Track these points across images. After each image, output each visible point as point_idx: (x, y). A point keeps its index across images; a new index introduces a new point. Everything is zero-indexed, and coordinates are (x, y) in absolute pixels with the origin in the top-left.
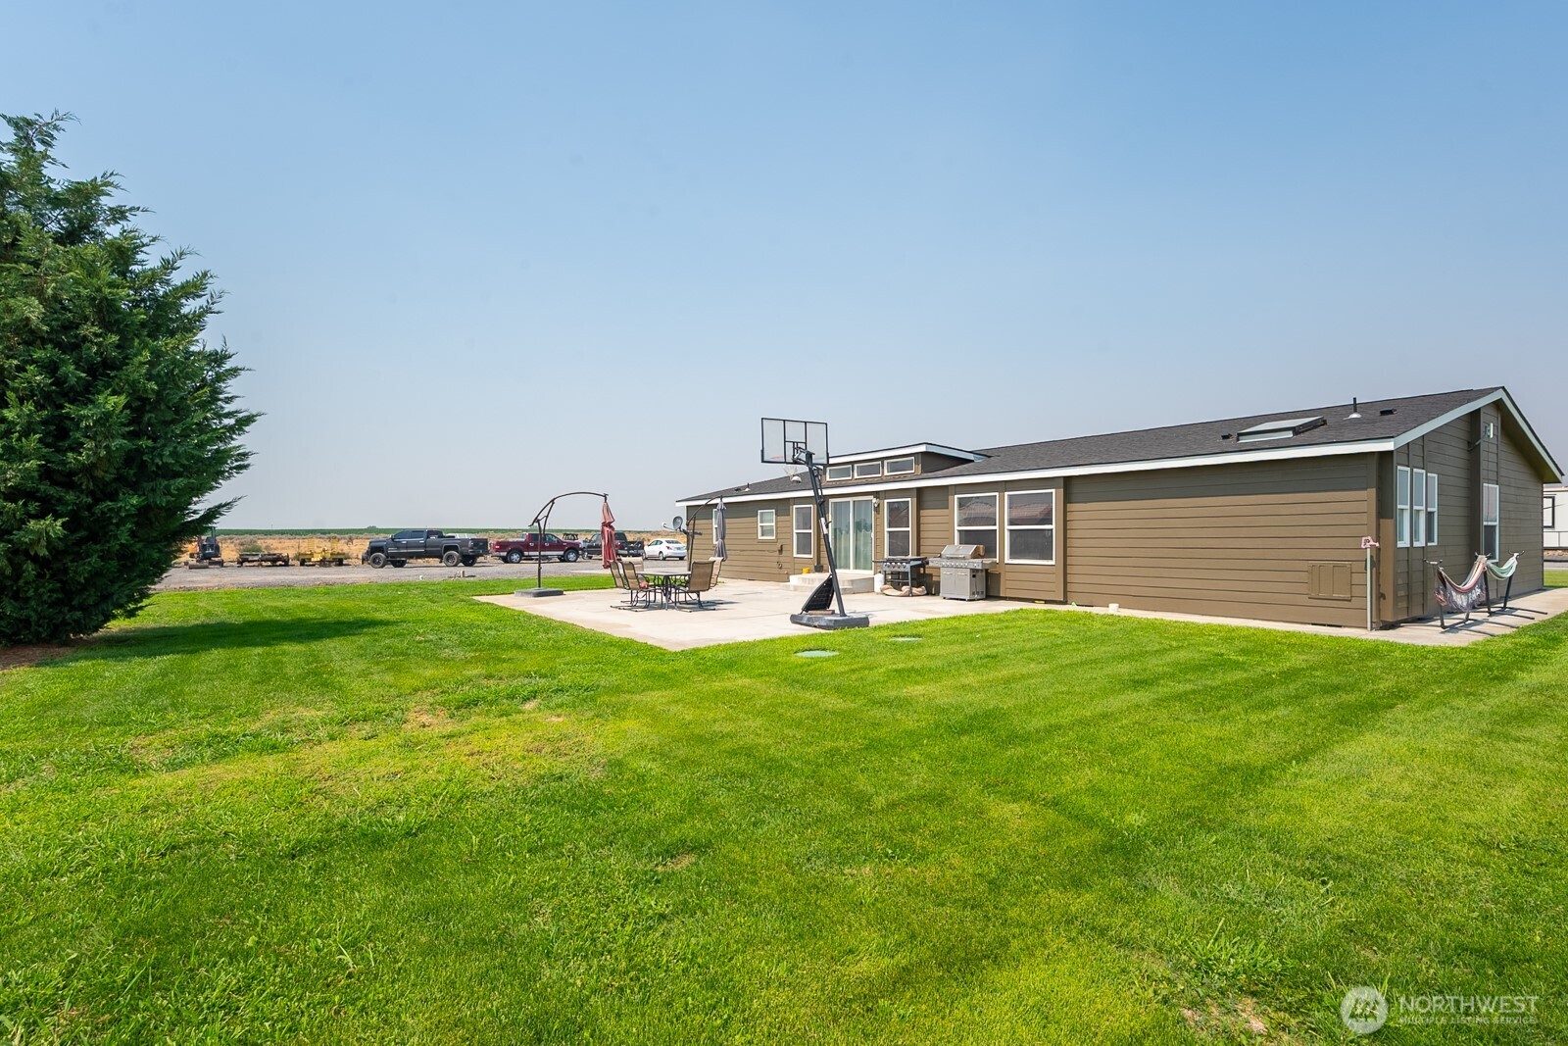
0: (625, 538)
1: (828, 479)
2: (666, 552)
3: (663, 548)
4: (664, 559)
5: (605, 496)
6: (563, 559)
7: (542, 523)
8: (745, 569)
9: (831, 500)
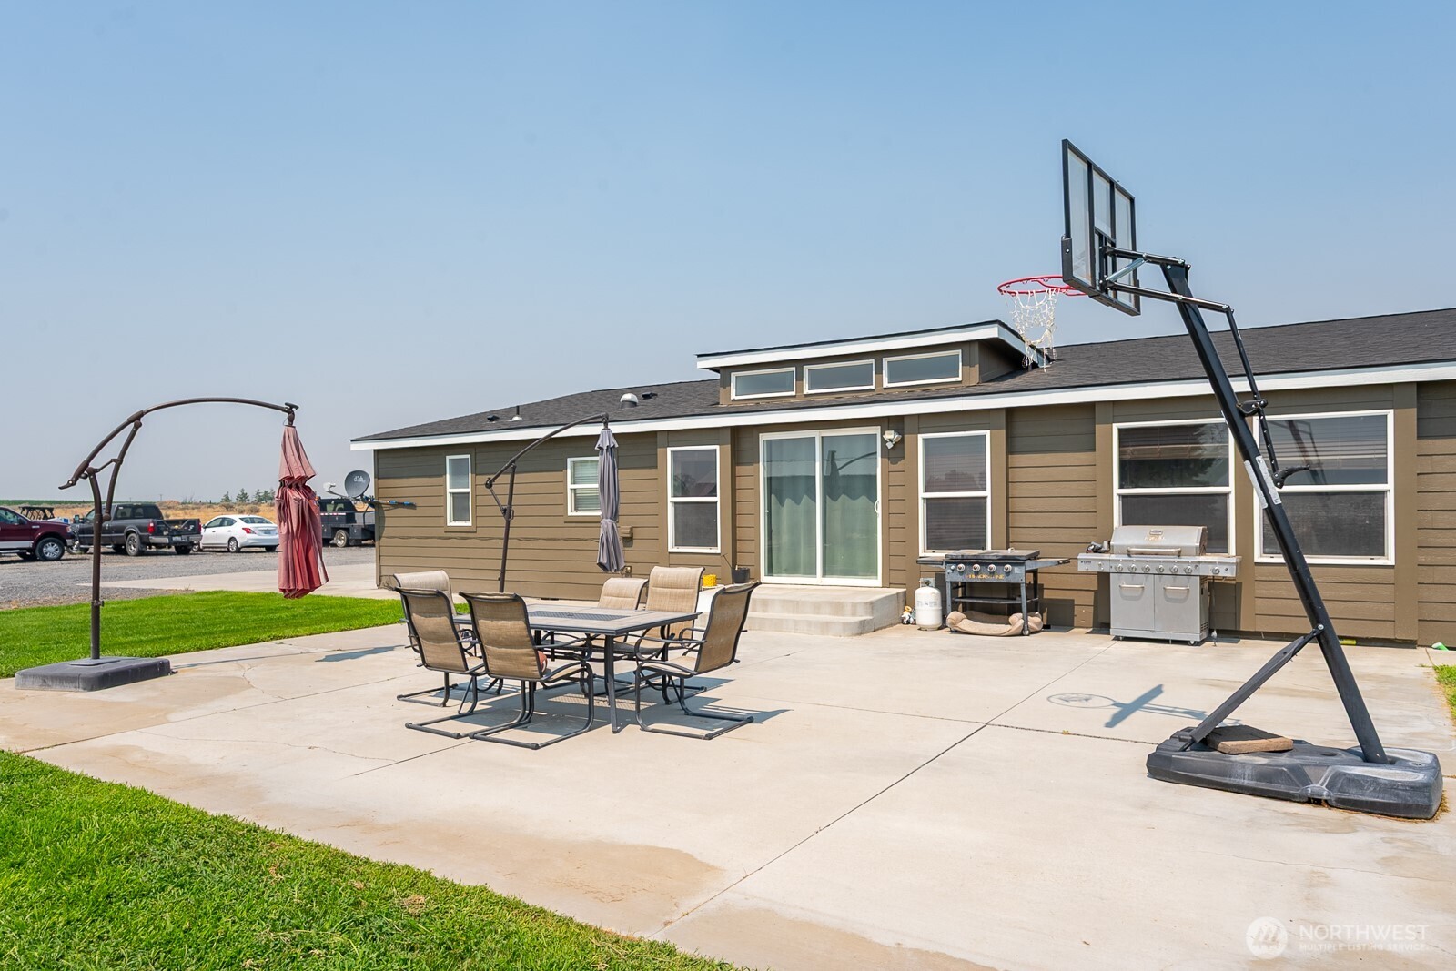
0: (160, 515)
1: (733, 396)
2: (243, 538)
3: (237, 530)
4: (238, 551)
5: (290, 410)
6: (29, 556)
7: (103, 479)
8: (532, 577)
9: (764, 437)
